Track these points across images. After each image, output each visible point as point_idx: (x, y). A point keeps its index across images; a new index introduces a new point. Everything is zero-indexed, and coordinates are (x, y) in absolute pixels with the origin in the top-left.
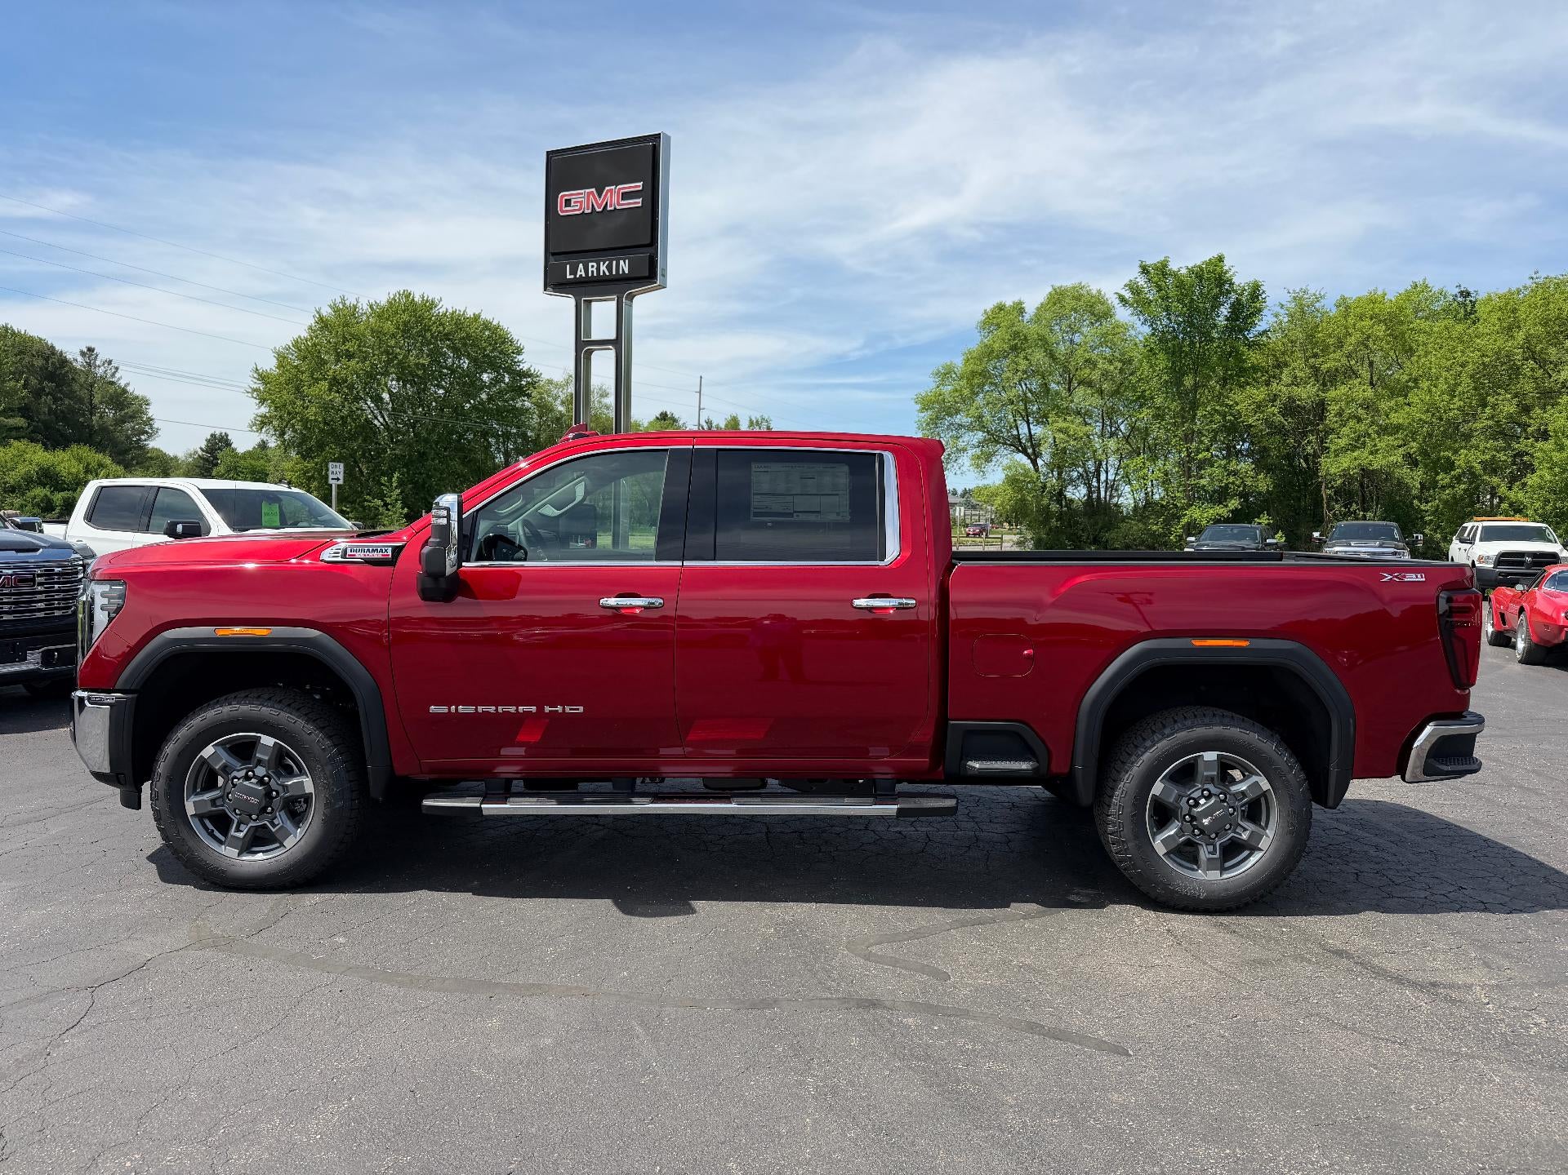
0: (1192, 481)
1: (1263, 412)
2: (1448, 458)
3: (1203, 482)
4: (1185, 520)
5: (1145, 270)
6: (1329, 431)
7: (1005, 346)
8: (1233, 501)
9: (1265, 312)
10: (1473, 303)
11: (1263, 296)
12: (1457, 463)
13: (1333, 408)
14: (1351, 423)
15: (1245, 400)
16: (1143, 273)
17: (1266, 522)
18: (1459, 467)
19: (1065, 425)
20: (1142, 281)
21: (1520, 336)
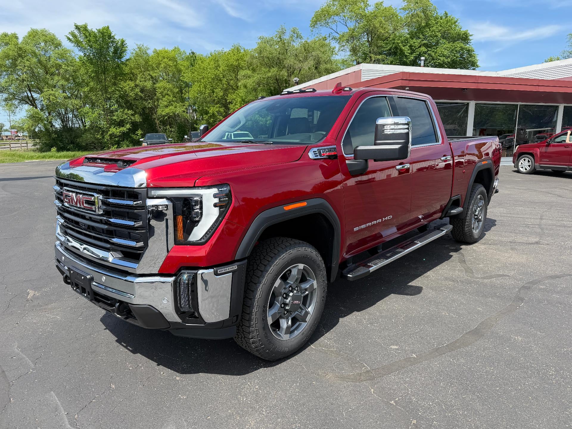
0: (109, 117)
1: (134, 91)
2: (206, 110)
3: (115, 118)
4: (110, 133)
5: (77, 27)
6: (158, 100)
7: (16, 54)
8: (128, 125)
9: (128, 51)
10: (195, 57)
11: (126, 45)
12: (210, 112)
13: (159, 91)
14: (167, 96)
15: (127, 85)
16: (76, 28)
17: (141, 133)
18: (210, 113)
19: (53, 92)
20: (76, 32)
21: (221, 69)
